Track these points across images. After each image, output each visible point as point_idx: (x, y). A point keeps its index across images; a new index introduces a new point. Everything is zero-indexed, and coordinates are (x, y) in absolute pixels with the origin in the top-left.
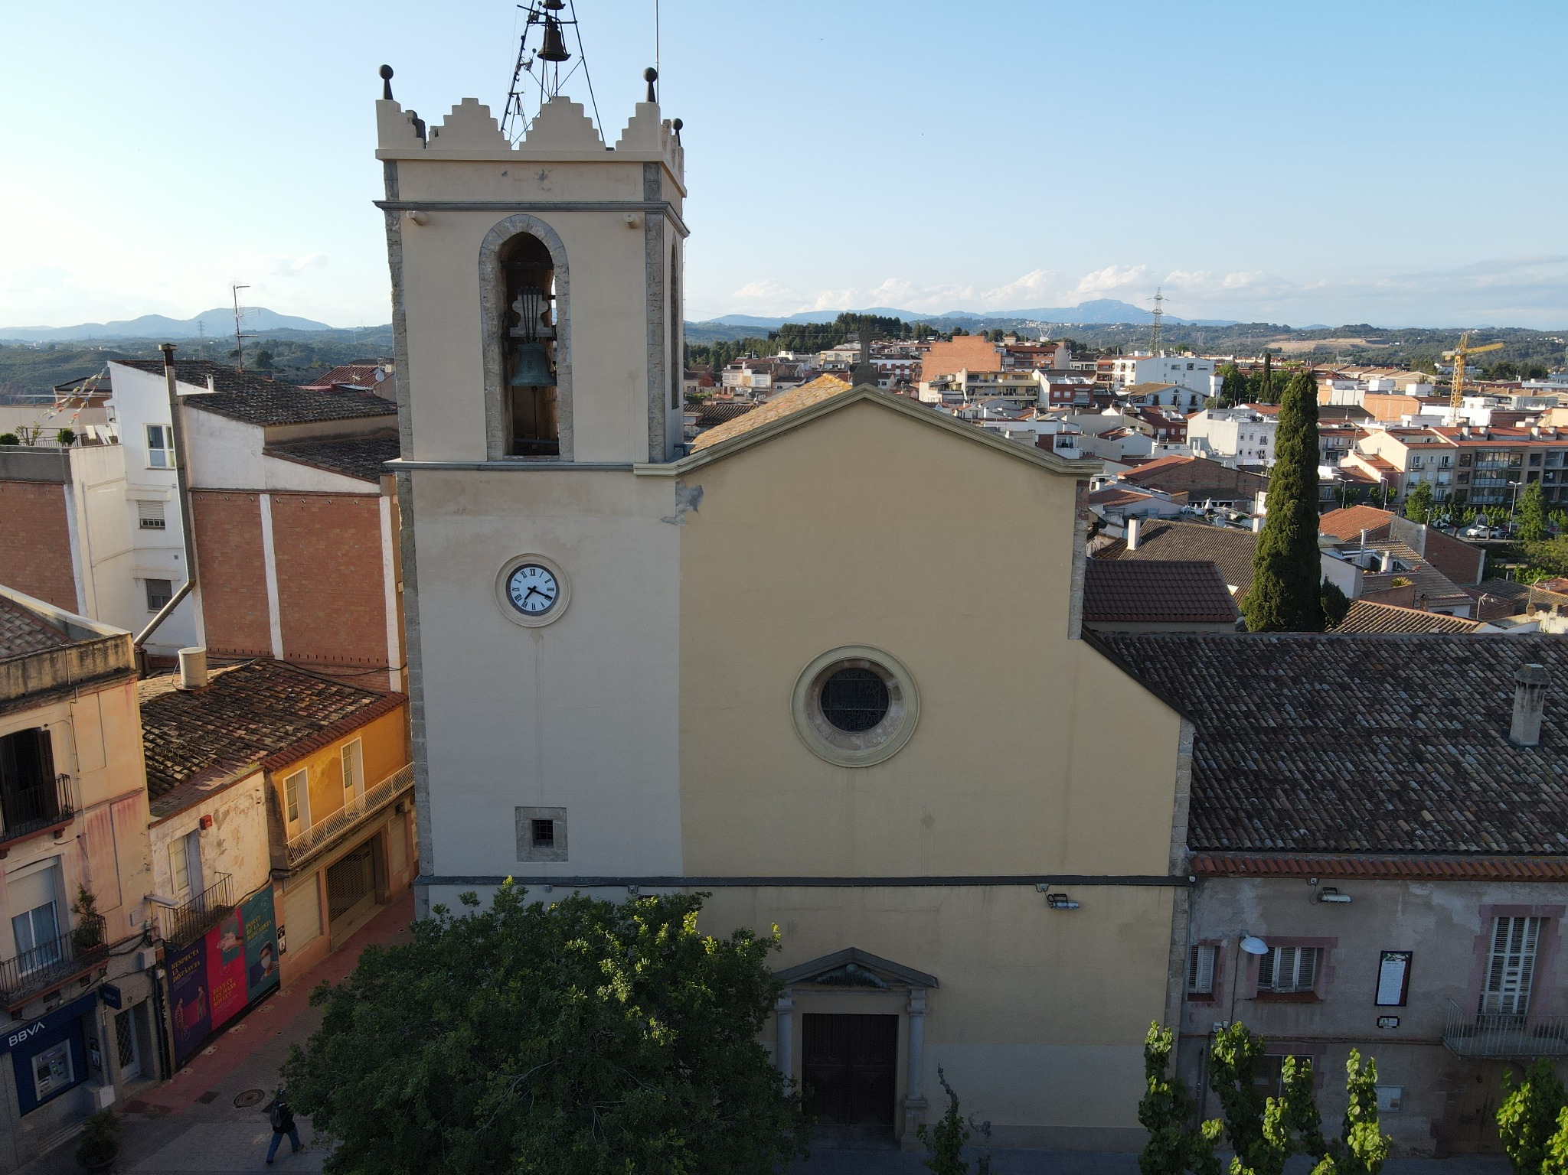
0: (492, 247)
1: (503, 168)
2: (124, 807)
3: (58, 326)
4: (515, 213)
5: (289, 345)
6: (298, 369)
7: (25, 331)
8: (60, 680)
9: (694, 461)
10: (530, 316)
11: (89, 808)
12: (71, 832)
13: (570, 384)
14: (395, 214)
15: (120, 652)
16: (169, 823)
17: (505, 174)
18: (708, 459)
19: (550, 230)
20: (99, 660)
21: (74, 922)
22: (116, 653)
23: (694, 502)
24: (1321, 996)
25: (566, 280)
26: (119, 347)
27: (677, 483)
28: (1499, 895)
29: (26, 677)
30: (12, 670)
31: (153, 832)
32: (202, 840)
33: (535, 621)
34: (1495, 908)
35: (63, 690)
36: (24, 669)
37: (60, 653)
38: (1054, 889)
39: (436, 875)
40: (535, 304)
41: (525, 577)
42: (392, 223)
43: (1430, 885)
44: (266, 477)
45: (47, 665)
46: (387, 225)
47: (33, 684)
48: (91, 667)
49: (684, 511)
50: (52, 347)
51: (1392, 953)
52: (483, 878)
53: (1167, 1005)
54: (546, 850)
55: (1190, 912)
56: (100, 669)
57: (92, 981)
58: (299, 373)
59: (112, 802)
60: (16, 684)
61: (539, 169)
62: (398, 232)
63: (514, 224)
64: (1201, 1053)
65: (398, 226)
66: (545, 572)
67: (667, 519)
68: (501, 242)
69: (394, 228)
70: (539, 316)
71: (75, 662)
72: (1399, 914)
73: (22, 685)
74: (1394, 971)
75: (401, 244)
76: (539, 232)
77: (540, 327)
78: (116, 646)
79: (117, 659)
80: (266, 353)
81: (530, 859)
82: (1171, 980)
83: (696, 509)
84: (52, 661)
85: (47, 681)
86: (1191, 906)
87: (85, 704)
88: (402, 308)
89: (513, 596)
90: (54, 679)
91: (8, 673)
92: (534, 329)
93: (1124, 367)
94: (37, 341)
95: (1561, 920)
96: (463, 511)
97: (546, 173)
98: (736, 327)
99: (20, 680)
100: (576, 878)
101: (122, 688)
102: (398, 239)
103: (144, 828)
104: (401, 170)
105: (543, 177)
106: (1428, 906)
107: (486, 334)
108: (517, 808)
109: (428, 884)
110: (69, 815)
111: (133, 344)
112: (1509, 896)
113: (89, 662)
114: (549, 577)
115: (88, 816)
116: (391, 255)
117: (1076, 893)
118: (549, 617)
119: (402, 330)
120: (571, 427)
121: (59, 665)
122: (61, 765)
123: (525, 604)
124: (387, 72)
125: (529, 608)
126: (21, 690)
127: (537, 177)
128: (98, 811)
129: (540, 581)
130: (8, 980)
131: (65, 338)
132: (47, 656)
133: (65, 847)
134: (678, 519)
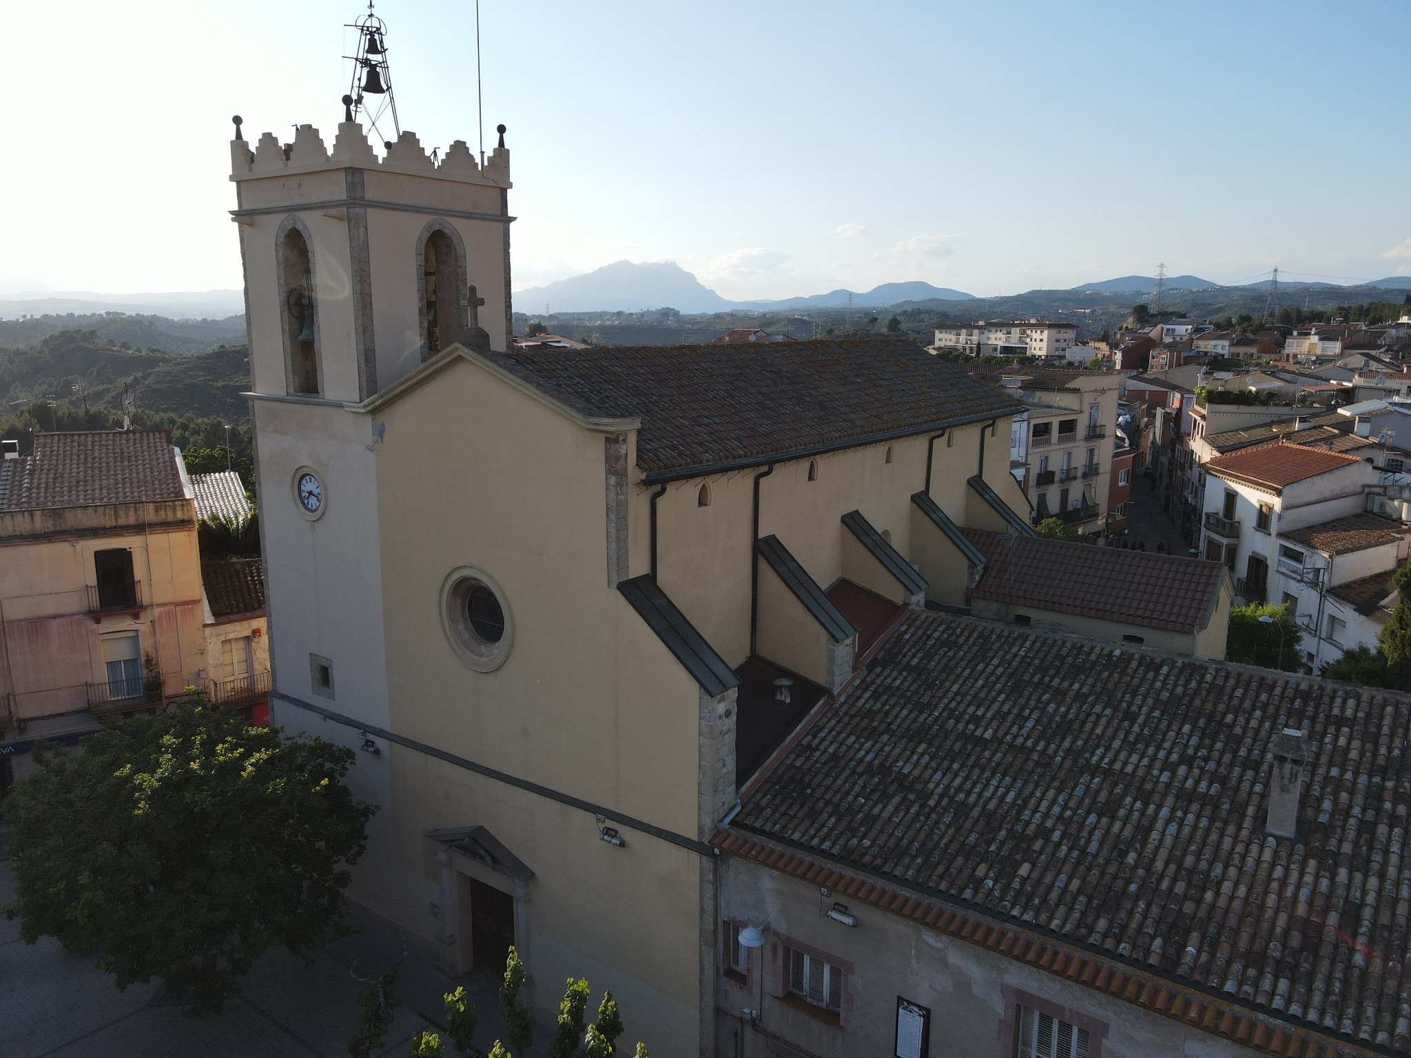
0: (281, 239)
2: (185, 610)
3: (777, 299)
4: (287, 214)
5: (929, 312)
6: (918, 333)
7: (755, 304)
8: (141, 522)
11: (159, 605)
12: (145, 617)
13: (320, 340)
15: (185, 510)
16: (222, 627)
20: (170, 513)
21: (144, 672)
22: (183, 510)
23: (381, 433)
24: (842, 1023)
25: (314, 261)
26: (809, 315)
27: (372, 419)
28: (1021, 978)
29: (117, 516)
30: (107, 511)
31: (208, 631)
32: (254, 645)
33: (313, 516)
34: (1021, 994)
35: (140, 528)
36: (116, 511)
37: (141, 505)
38: (610, 824)
41: (307, 483)
43: (945, 938)
45: (132, 511)
47: (122, 521)
48: (164, 516)
49: (376, 442)
50: (764, 315)
51: (909, 1003)
52: (297, 700)
53: (702, 971)
54: (326, 689)
55: (717, 883)
56: (170, 518)
57: (157, 714)
58: (919, 336)
59: (177, 604)
60: (110, 519)
61: (298, 180)
63: (289, 222)
64: (736, 1035)
66: (315, 480)
67: (369, 447)
68: (284, 235)
71: (152, 512)
72: (914, 961)
73: (114, 521)
74: (911, 1024)
75: (244, 240)
76: (299, 226)
78: (183, 505)
79: (183, 514)
80: (896, 319)
81: (319, 694)
82: (704, 948)
83: (382, 441)
84: (136, 510)
85: (132, 520)
86: (715, 876)
87: (157, 540)
89: (302, 497)
90: (137, 520)
91: (105, 512)
94: (757, 311)
95: (1104, 1041)
96: (276, 431)
97: (302, 182)
98: (1393, 290)
99: (113, 517)
101: (186, 533)
103: (200, 626)
104: (243, 187)
106: (943, 961)
107: (282, 303)
108: (311, 654)
110: (143, 607)
111: (818, 313)
112: (1036, 985)
113: (162, 513)
114: (317, 484)
115: (157, 611)
117: (626, 832)
118: (319, 513)
120: (322, 372)
121: (141, 512)
122: (139, 573)
123: (308, 503)
124: (237, 120)
125: (309, 506)
126: (114, 524)
127: (298, 186)
128: (166, 608)
129: (314, 486)
130: (101, 696)
131: (773, 309)
132: (133, 505)
133: (142, 626)
134: (374, 447)
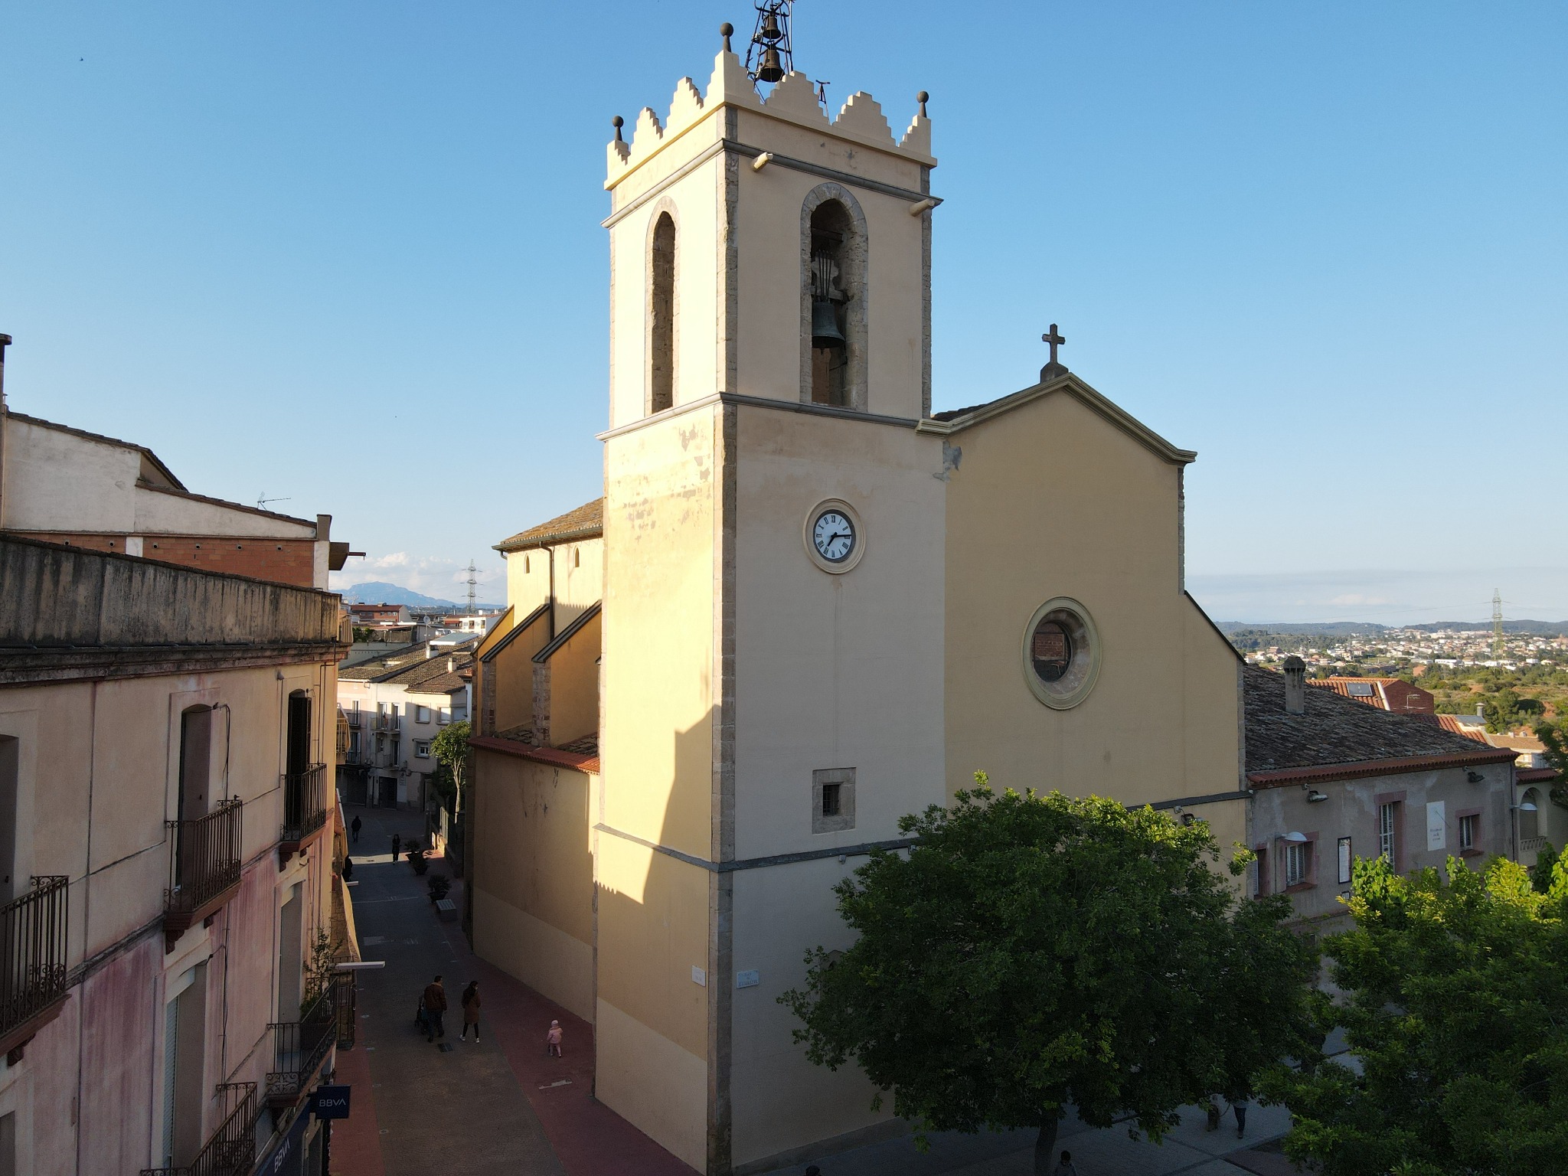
0: (811, 206)
1: (822, 140)
4: (829, 181)
9: (963, 423)
10: (825, 277)
13: (867, 342)
14: (734, 156)
17: (823, 145)
18: (972, 422)
19: (856, 202)
23: (956, 460)
25: (865, 248)
27: (944, 443)
29: (305, 617)
33: (835, 568)
36: (305, 606)
38: (1187, 810)
39: (737, 860)
40: (828, 268)
41: (827, 523)
42: (731, 164)
44: (136, 516)
45: (313, 608)
46: (726, 164)
49: (948, 469)
52: (783, 856)
54: (835, 818)
55: (1253, 819)
61: (847, 148)
62: (736, 173)
63: (831, 190)
65: (736, 168)
66: (843, 520)
67: (937, 476)
68: (818, 203)
69: (732, 169)
70: (831, 279)
75: (737, 185)
76: (847, 202)
77: (832, 289)
81: (824, 830)
83: (957, 468)
84: (315, 605)
85: (312, 629)
86: (1253, 814)
88: (734, 246)
89: (817, 543)
92: (828, 290)
93: (472, 624)
96: (779, 451)
97: (853, 153)
100: (863, 845)
102: (735, 180)
104: (741, 117)
105: (851, 156)
107: (803, 284)
108: (815, 772)
109: (732, 870)
114: (846, 524)
116: (727, 193)
117: (1196, 811)
118: (845, 566)
119: (733, 266)
120: (866, 382)
123: (826, 551)
125: (829, 555)
127: (847, 155)
129: (839, 526)
134: (945, 475)
